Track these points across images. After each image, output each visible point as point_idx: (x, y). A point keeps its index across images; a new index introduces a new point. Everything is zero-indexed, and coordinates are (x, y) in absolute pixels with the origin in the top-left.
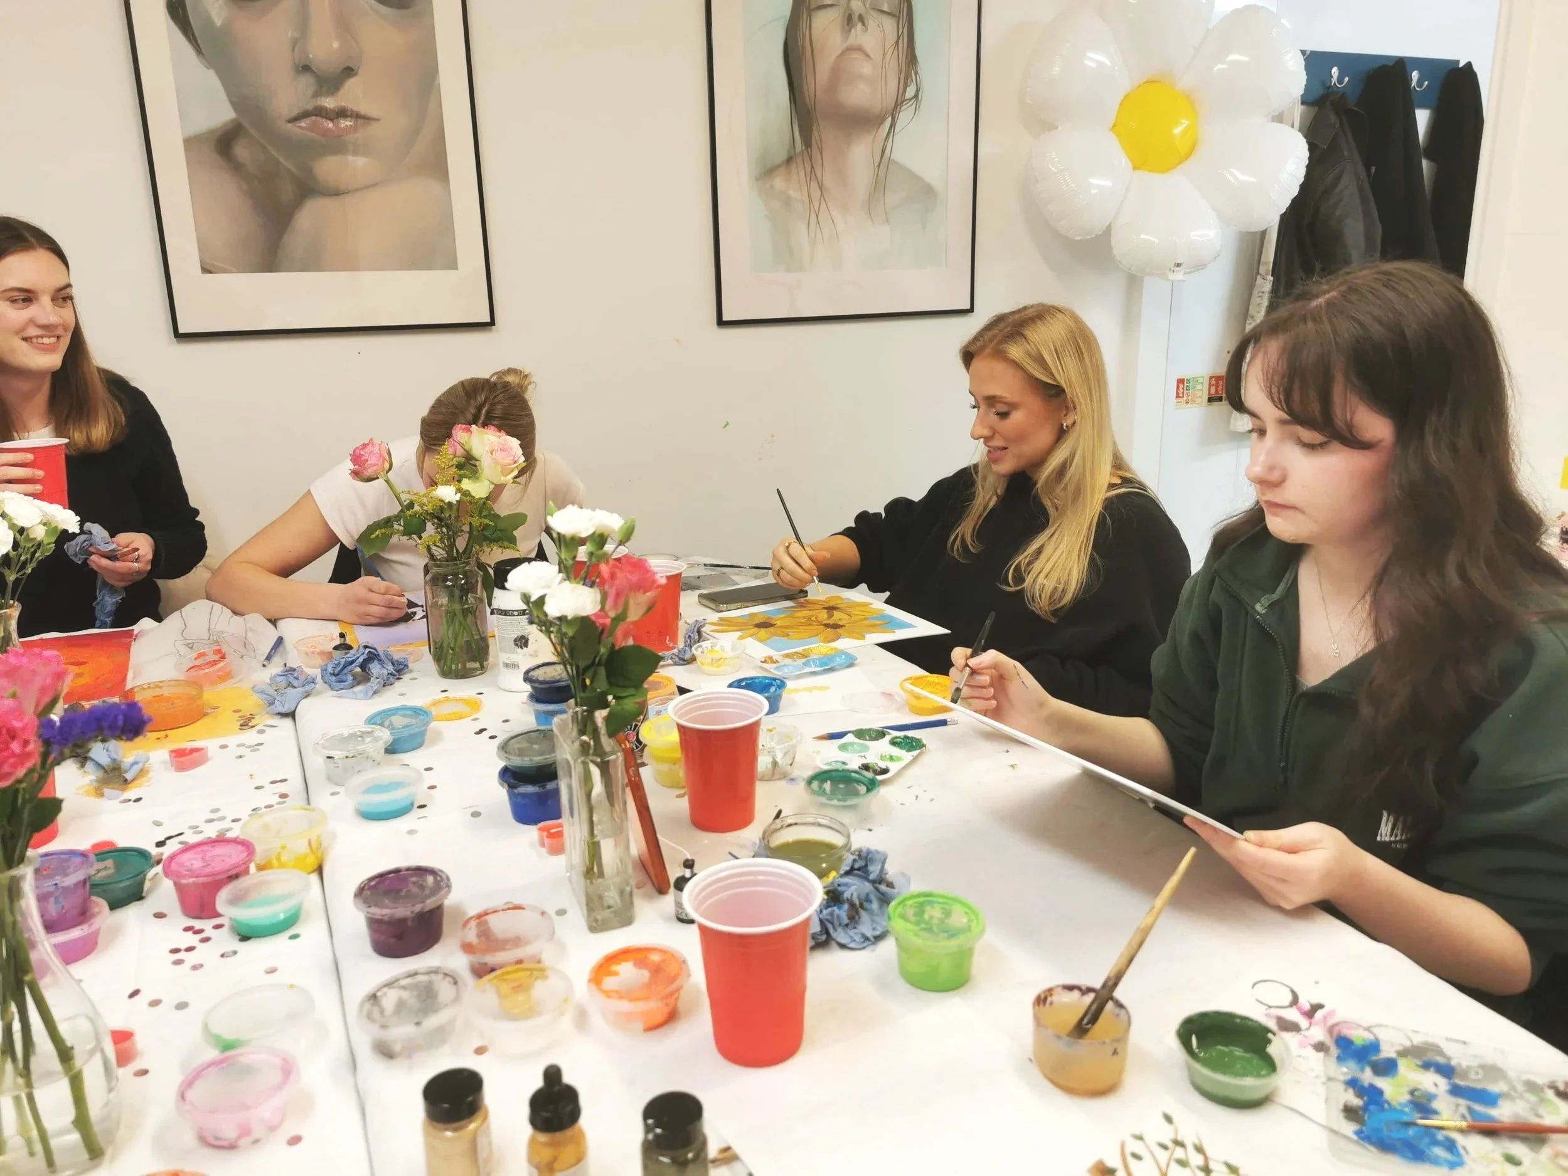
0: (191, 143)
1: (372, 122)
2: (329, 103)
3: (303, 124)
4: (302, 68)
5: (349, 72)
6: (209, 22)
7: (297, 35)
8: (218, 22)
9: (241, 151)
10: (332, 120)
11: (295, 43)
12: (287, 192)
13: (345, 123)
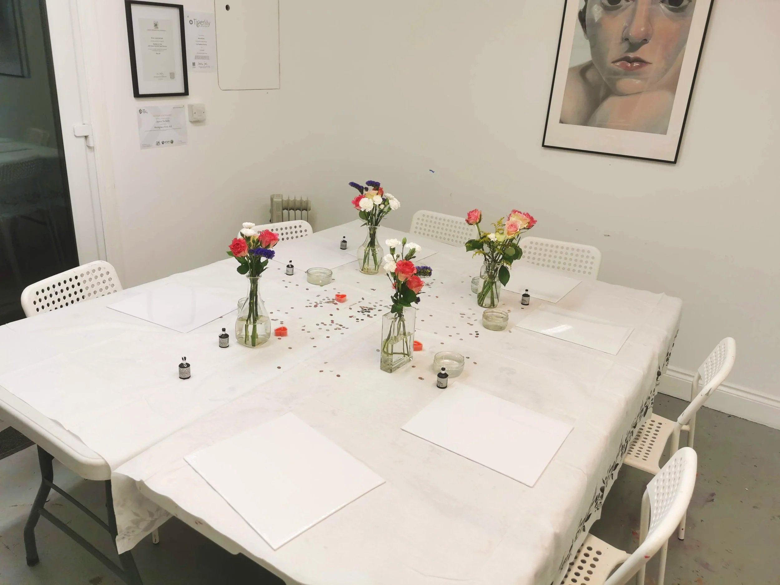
0: (571, 70)
1: (648, 64)
2: (631, 55)
3: (618, 64)
4: (625, 39)
5: (645, 41)
6: (593, 20)
7: (627, 25)
8: (596, 20)
9: (590, 75)
10: (630, 63)
11: (625, 28)
12: (602, 93)
13: (636, 64)
